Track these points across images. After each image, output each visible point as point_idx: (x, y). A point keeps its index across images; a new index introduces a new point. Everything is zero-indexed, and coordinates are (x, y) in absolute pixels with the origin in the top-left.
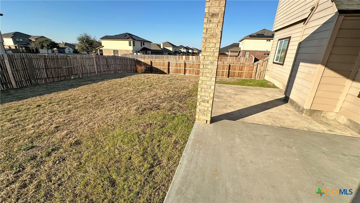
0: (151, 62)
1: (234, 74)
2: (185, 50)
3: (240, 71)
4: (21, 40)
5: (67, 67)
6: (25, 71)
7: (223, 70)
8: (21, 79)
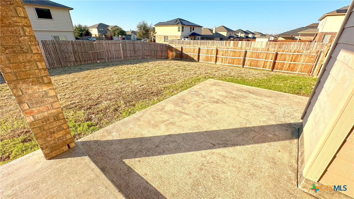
0: (182, 48)
1: (283, 66)
2: (244, 34)
3: (292, 62)
4: (102, 30)
5: (93, 52)
6: (56, 55)
7: (266, 59)
8: (53, 61)
